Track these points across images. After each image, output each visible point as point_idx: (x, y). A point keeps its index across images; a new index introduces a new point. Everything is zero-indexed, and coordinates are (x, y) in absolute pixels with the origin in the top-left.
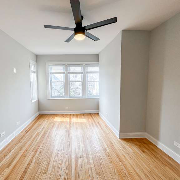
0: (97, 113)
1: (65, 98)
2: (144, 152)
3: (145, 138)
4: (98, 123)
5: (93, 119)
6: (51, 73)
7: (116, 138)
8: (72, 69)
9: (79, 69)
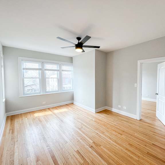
0: (72, 103)
1: (40, 93)
2: (108, 115)
3: (106, 109)
4: (77, 109)
5: (71, 107)
6: (24, 69)
7: (94, 113)
8: (48, 66)
9: (55, 67)
